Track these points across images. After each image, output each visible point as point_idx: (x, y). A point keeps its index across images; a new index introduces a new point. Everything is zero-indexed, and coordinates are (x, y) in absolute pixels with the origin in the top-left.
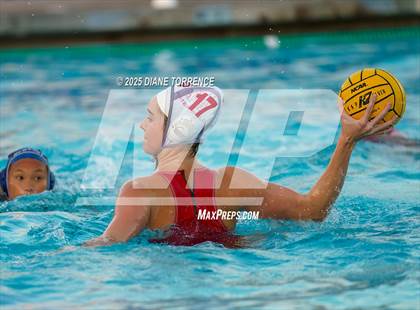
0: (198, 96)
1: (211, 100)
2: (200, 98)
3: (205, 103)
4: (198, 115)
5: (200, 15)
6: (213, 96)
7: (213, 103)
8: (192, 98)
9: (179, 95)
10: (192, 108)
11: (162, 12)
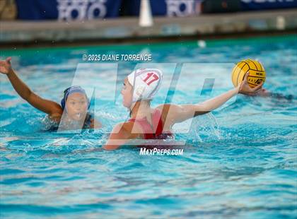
0: (148, 74)
1: (155, 76)
2: (149, 75)
3: (152, 78)
4: (149, 84)
5: (165, 30)
6: (156, 74)
7: (156, 78)
8: (145, 75)
9: (139, 74)
10: (145, 81)
11: (145, 28)
